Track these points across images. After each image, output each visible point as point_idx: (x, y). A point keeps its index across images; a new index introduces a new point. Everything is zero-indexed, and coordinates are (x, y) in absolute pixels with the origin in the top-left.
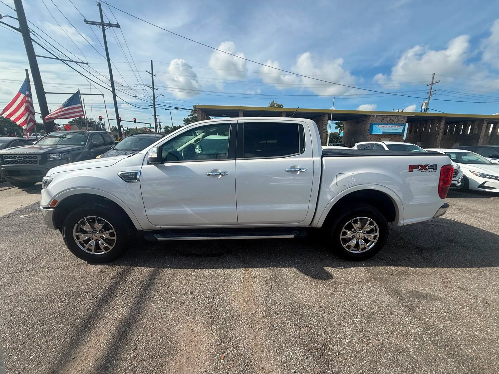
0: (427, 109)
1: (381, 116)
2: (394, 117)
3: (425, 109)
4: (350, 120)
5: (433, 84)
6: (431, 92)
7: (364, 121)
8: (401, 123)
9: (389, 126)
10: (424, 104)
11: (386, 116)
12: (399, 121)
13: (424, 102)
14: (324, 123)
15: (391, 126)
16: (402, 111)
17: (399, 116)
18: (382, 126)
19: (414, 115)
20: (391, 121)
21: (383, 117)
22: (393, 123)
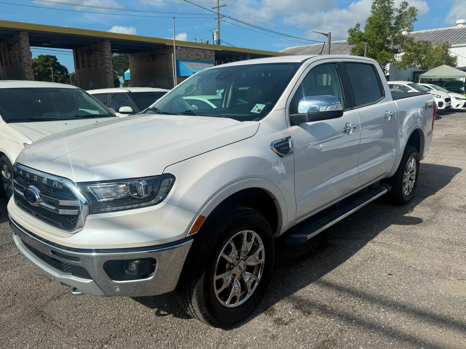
0: (219, 41)
1: (186, 49)
2: (201, 51)
3: (218, 41)
4: (138, 51)
5: (219, 7)
6: (219, 18)
7: (163, 54)
8: (209, 60)
9: (198, 63)
10: (215, 34)
11: (191, 49)
12: (207, 57)
13: (215, 31)
14: (106, 56)
15: (200, 64)
16: (207, 43)
17: (205, 49)
18: (190, 63)
19: (222, 50)
20: (199, 57)
21: (188, 50)
22: (201, 60)
